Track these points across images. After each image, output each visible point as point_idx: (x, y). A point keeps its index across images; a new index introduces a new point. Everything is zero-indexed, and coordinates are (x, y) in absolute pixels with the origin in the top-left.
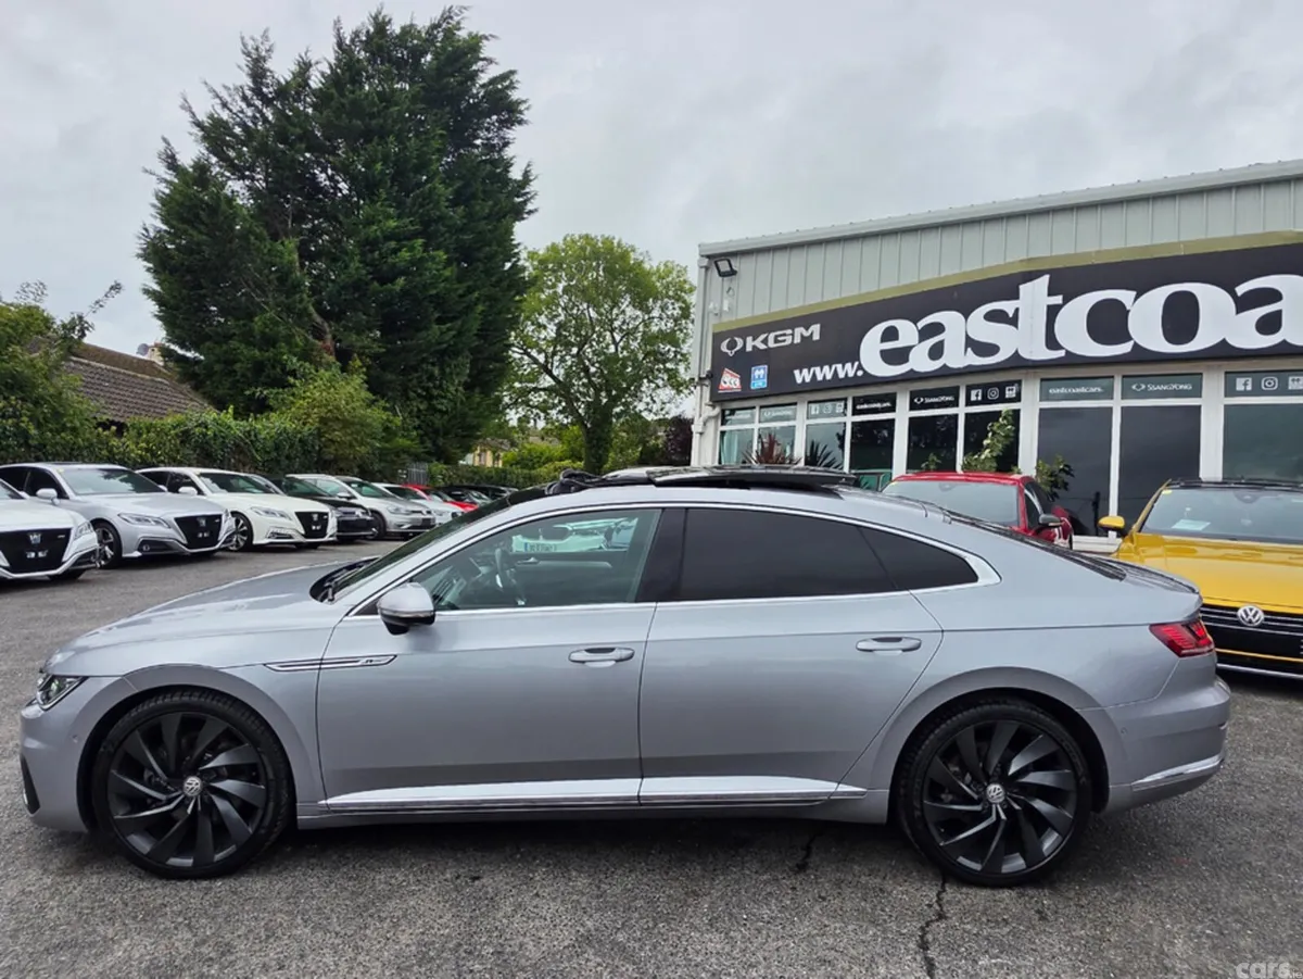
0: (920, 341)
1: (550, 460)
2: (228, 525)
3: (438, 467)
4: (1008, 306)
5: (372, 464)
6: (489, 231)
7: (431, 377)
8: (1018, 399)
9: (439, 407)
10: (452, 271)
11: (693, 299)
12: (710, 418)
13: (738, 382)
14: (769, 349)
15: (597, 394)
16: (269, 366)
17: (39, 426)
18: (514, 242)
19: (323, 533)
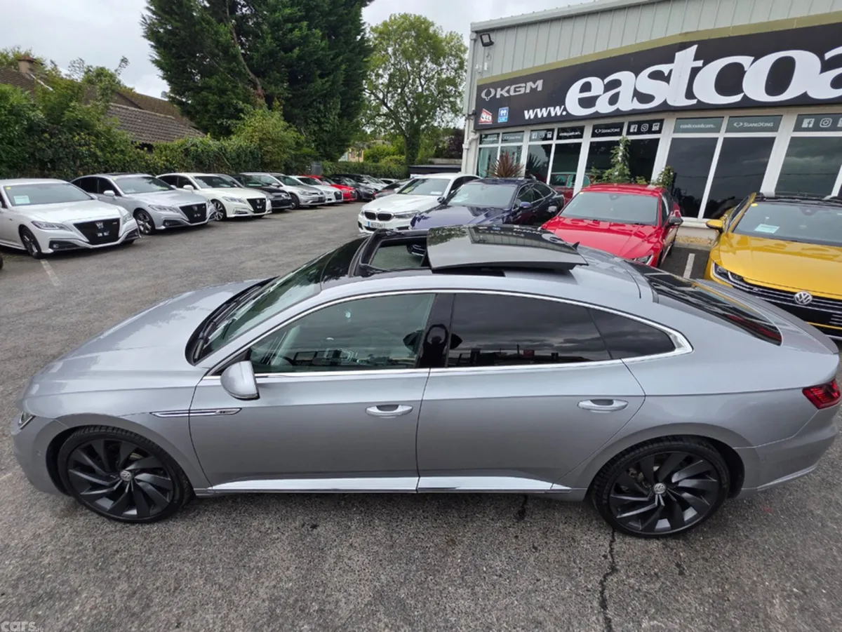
0: (604, 92)
1: (388, 154)
2: (210, 209)
3: (327, 163)
4: (665, 68)
5: (291, 163)
6: (346, 14)
7: (319, 111)
8: (659, 132)
9: (325, 128)
10: (326, 44)
11: (466, 56)
12: (473, 140)
13: (490, 118)
14: (510, 96)
15: (412, 118)
16: (226, 106)
17: (102, 150)
18: (362, 22)
19: (263, 210)
